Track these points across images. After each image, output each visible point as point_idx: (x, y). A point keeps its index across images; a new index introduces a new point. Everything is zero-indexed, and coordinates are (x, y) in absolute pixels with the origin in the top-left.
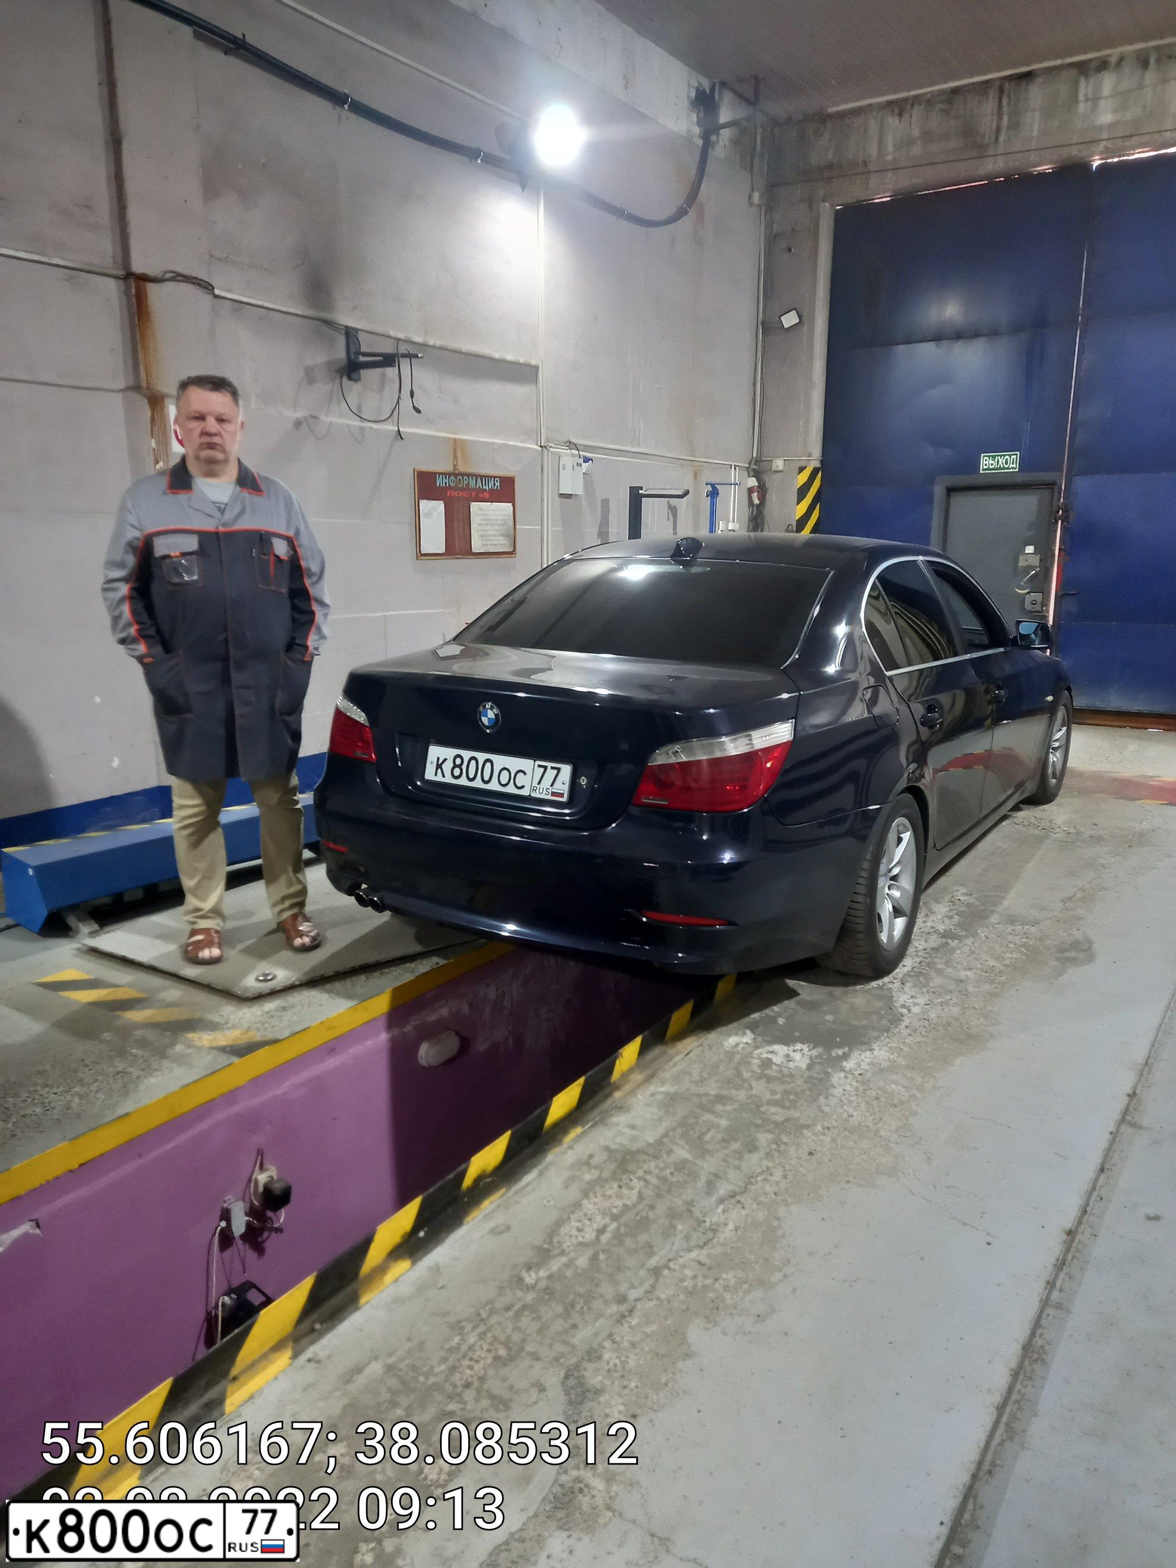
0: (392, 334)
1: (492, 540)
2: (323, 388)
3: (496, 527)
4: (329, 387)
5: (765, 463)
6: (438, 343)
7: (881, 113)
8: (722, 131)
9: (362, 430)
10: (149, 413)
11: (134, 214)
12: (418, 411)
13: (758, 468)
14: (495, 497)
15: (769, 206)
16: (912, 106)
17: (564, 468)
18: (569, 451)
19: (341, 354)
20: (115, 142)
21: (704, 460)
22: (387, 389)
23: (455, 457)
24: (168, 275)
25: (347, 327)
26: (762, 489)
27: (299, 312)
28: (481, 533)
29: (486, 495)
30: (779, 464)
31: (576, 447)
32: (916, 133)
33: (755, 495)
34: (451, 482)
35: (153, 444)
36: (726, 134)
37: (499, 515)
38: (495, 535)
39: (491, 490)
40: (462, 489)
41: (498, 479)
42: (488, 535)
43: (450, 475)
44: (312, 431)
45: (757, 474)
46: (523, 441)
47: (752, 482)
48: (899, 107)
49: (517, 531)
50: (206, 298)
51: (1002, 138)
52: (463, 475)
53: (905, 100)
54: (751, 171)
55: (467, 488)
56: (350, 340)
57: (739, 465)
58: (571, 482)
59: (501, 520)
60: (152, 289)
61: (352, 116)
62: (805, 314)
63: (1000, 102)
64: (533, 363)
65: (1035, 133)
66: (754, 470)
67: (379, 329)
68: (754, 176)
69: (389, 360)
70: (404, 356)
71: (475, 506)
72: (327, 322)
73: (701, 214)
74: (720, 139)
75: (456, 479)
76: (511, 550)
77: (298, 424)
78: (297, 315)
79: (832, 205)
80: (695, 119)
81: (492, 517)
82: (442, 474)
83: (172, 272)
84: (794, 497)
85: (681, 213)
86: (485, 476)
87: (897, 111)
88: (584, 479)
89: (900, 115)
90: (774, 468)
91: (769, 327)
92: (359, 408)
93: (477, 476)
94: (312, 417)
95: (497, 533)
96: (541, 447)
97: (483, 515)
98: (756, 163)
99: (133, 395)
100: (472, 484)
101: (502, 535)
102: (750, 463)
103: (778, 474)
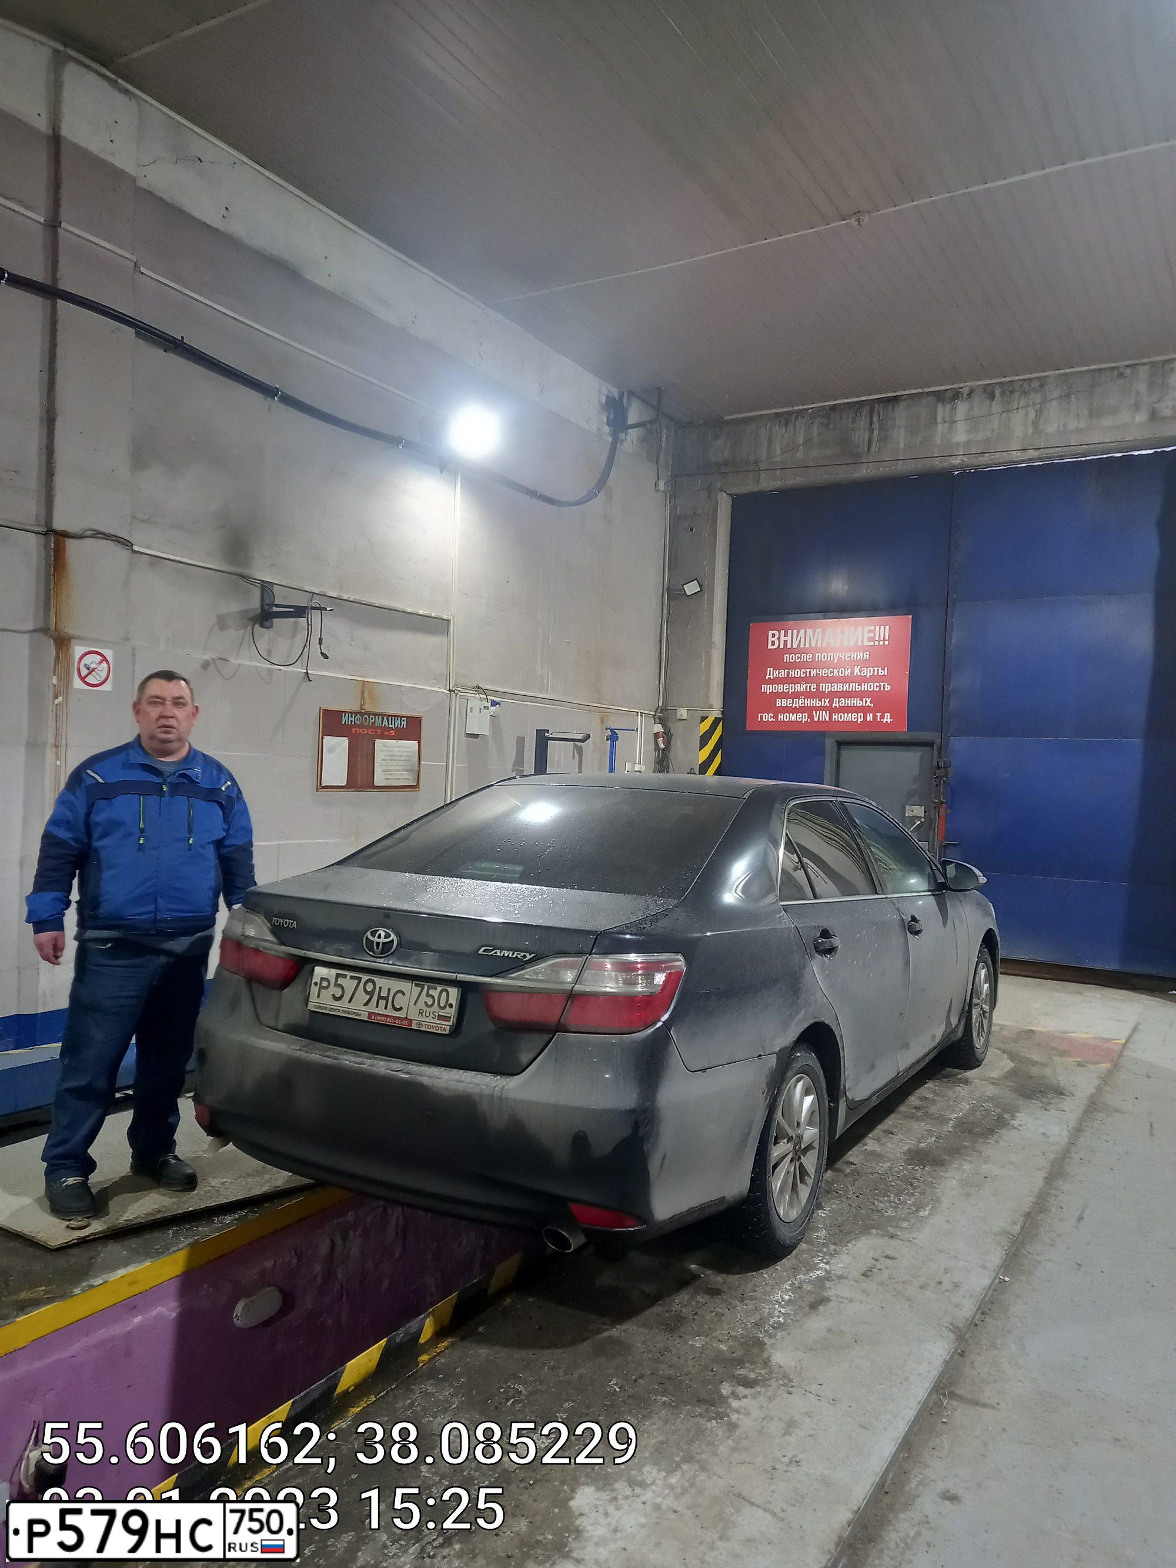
0: (309, 588)
1: (395, 775)
2: (233, 634)
3: (402, 763)
5: (670, 711)
6: (354, 597)
7: (769, 423)
8: (630, 431)
9: (269, 670)
10: (54, 652)
11: (61, 479)
12: (326, 657)
13: (664, 716)
14: (401, 734)
15: (674, 492)
16: (797, 418)
18: (477, 695)
19: (254, 602)
20: (50, 419)
21: (613, 707)
23: (363, 698)
24: (90, 533)
25: (263, 581)
26: (668, 735)
27: (218, 567)
28: (384, 768)
29: (392, 733)
30: (683, 713)
31: (484, 691)
32: (800, 440)
33: (661, 740)
34: (357, 720)
35: (55, 680)
37: (404, 752)
38: (398, 771)
39: (397, 729)
40: (367, 727)
41: (405, 719)
42: (391, 770)
43: (356, 713)
45: (662, 721)
46: (432, 685)
47: (658, 728)
49: (422, 767)
50: (124, 554)
51: (873, 449)
52: (369, 714)
53: (790, 413)
54: (657, 464)
55: (373, 726)
56: (266, 594)
57: (646, 712)
58: (479, 722)
59: (406, 756)
60: (71, 544)
61: (283, 406)
62: (706, 584)
63: (871, 419)
64: (445, 617)
65: (902, 445)
66: (660, 718)
67: (295, 584)
69: (300, 612)
70: (316, 609)
71: (379, 743)
72: (243, 577)
73: (610, 497)
74: (629, 436)
75: (362, 717)
76: (415, 784)
77: (206, 666)
78: (214, 570)
79: (730, 495)
80: (605, 419)
81: (396, 754)
82: (348, 712)
83: (90, 530)
84: (697, 743)
85: (592, 495)
86: (392, 716)
87: (783, 422)
88: (491, 720)
89: (786, 425)
90: (678, 717)
91: (673, 595)
92: (269, 652)
93: (383, 715)
94: (221, 659)
95: (401, 768)
96: (450, 691)
97: (387, 751)
99: (40, 636)
100: (378, 722)
101: (406, 770)
102: (656, 711)
103: (682, 722)
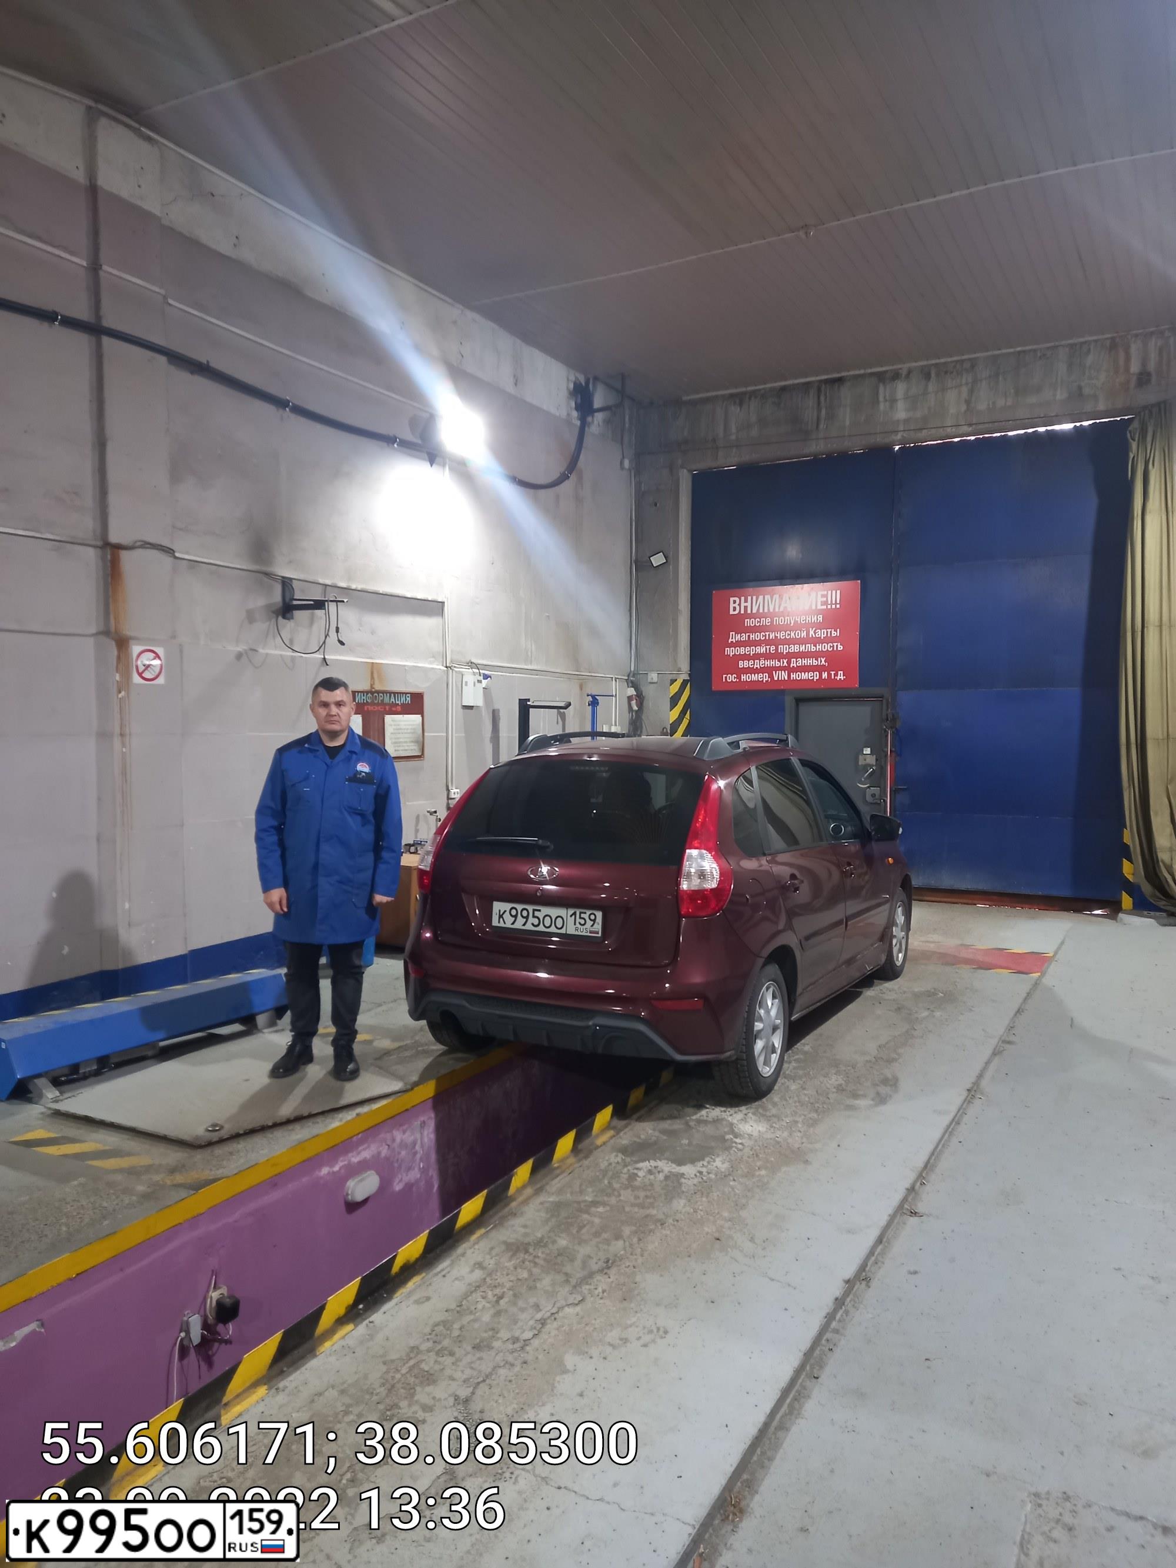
0: (321, 581)
1: (405, 746)
2: (261, 626)
3: (407, 735)
4: (268, 623)
5: (641, 675)
6: (360, 587)
7: (725, 403)
8: (596, 414)
9: (293, 659)
10: (115, 653)
11: (113, 498)
12: (342, 643)
13: (636, 680)
14: (406, 710)
15: (638, 469)
16: (750, 398)
17: (466, 685)
18: (470, 670)
19: (277, 597)
20: (101, 444)
21: (590, 674)
22: (315, 627)
23: (372, 678)
24: (139, 544)
25: (283, 577)
26: (640, 697)
27: (245, 568)
28: (394, 741)
29: (399, 708)
30: (654, 676)
31: (477, 666)
32: (753, 418)
33: (634, 703)
34: (368, 699)
35: (118, 677)
36: (599, 417)
37: (410, 725)
38: (406, 742)
39: (403, 705)
40: (378, 704)
41: (409, 695)
42: (400, 742)
43: (367, 692)
44: (250, 661)
45: (634, 685)
46: (431, 663)
47: (631, 691)
48: (740, 399)
49: (425, 738)
50: (167, 560)
51: (822, 426)
52: (378, 692)
53: (744, 393)
54: (622, 444)
55: (383, 703)
56: (287, 589)
57: (619, 677)
58: (473, 695)
59: (411, 729)
60: (124, 555)
61: (293, 416)
62: (671, 555)
63: (819, 399)
64: (440, 600)
65: (847, 423)
66: (632, 682)
67: (310, 579)
68: (624, 446)
69: (319, 605)
70: (331, 601)
71: (388, 718)
72: (267, 574)
73: (580, 478)
74: (595, 419)
75: (373, 695)
76: (420, 754)
77: (239, 656)
78: (243, 570)
79: (690, 471)
80: (573, 404)
81: (402, 727)
82: (361, 692)
83: (139, 541)
84: (667, 704)
85: (563, 478)
86: (397, 693)
87: (738, 401)
88: (484, 691)
89: (741, 404)
90: (649, 680)
91: (640, 565)
92: (291, 641)
93: (390, 693)
94: (252, 650)
95: (408, 740)
96: (446, 667)
97: (395, 725)
98: (626, 439)
99: (103, 639)
100: (387, 700)
101: (412, 742)
102: (628, 676)
103: (652, 685)
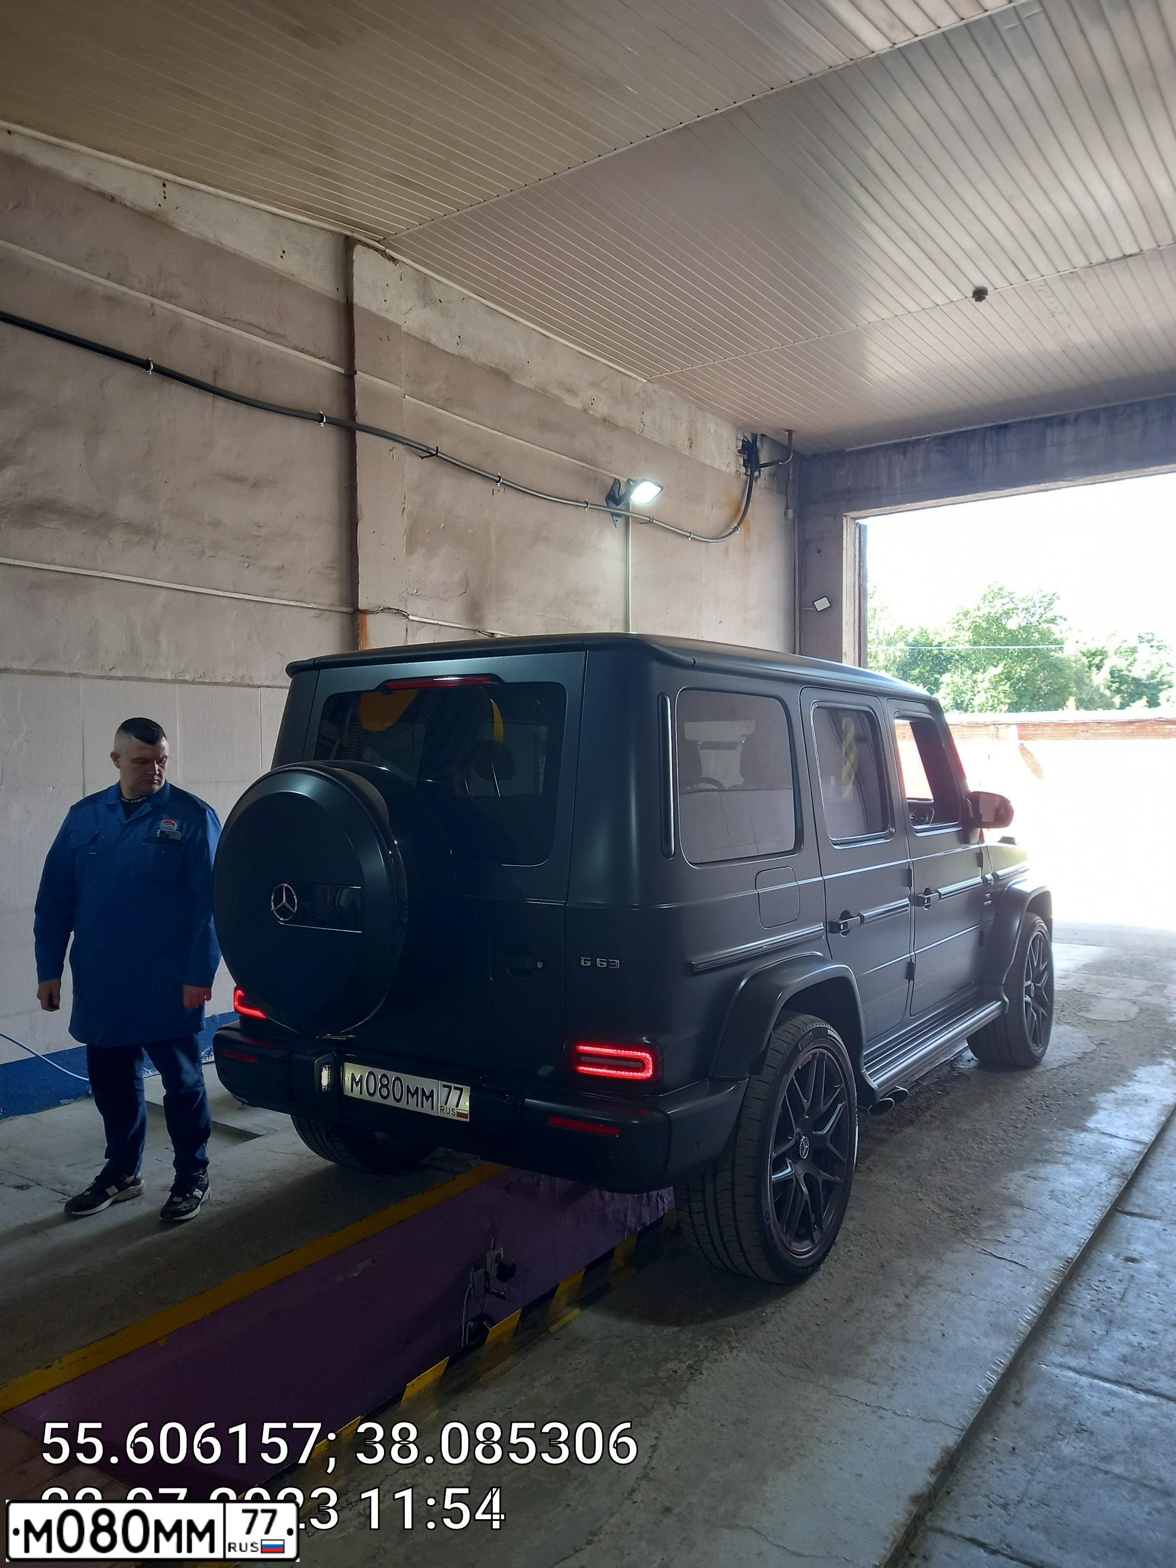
7: (888, 453)
8: (762, 469)
15: (802, 518)
16: (913, 445)
24: (381, 609)
32: (918, 467)
36: (765, 472)
48: (904, 448)
53: (908, 443)
54: (786, 494)
60: (369, 617)
61: (502, 489)
62: (834, 600)
63: (984, 442)
68: (789, 498)
73: (748, 530)
74: (761, 474)
78: (459, 628)
79: (854, 519)
80: (741, 461)
83: (382, 606)
85: (732, 530)
87: (901, 450)
89: (905, 454)
91: (804, 610)
98: (790, 490)
